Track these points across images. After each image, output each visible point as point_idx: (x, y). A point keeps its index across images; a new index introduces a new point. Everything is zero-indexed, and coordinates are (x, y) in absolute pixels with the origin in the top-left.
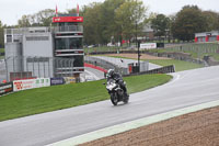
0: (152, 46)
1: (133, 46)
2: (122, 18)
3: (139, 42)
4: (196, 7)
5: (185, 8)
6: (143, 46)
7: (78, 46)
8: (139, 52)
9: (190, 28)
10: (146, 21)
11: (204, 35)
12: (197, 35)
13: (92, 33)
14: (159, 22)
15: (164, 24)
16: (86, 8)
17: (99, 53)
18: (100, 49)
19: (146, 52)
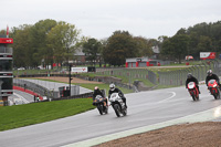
0: (83, 70)
1: (64, 70)
2: (53, 41)
3: (71, 66)
4: (127, 33)
5: (116, 33)
6: (74, 70)
7: (7, 68)
8: (70, 76)
9: (121, 53)
10: (78, 45)
11: (135, 60)
12: (127, 61)
13: (23, 55)
14: (91, 46)
15: (96, 48)
16: (15, 30)
17: (29, 76)
18: (30, 72)
19: (77, 75)
